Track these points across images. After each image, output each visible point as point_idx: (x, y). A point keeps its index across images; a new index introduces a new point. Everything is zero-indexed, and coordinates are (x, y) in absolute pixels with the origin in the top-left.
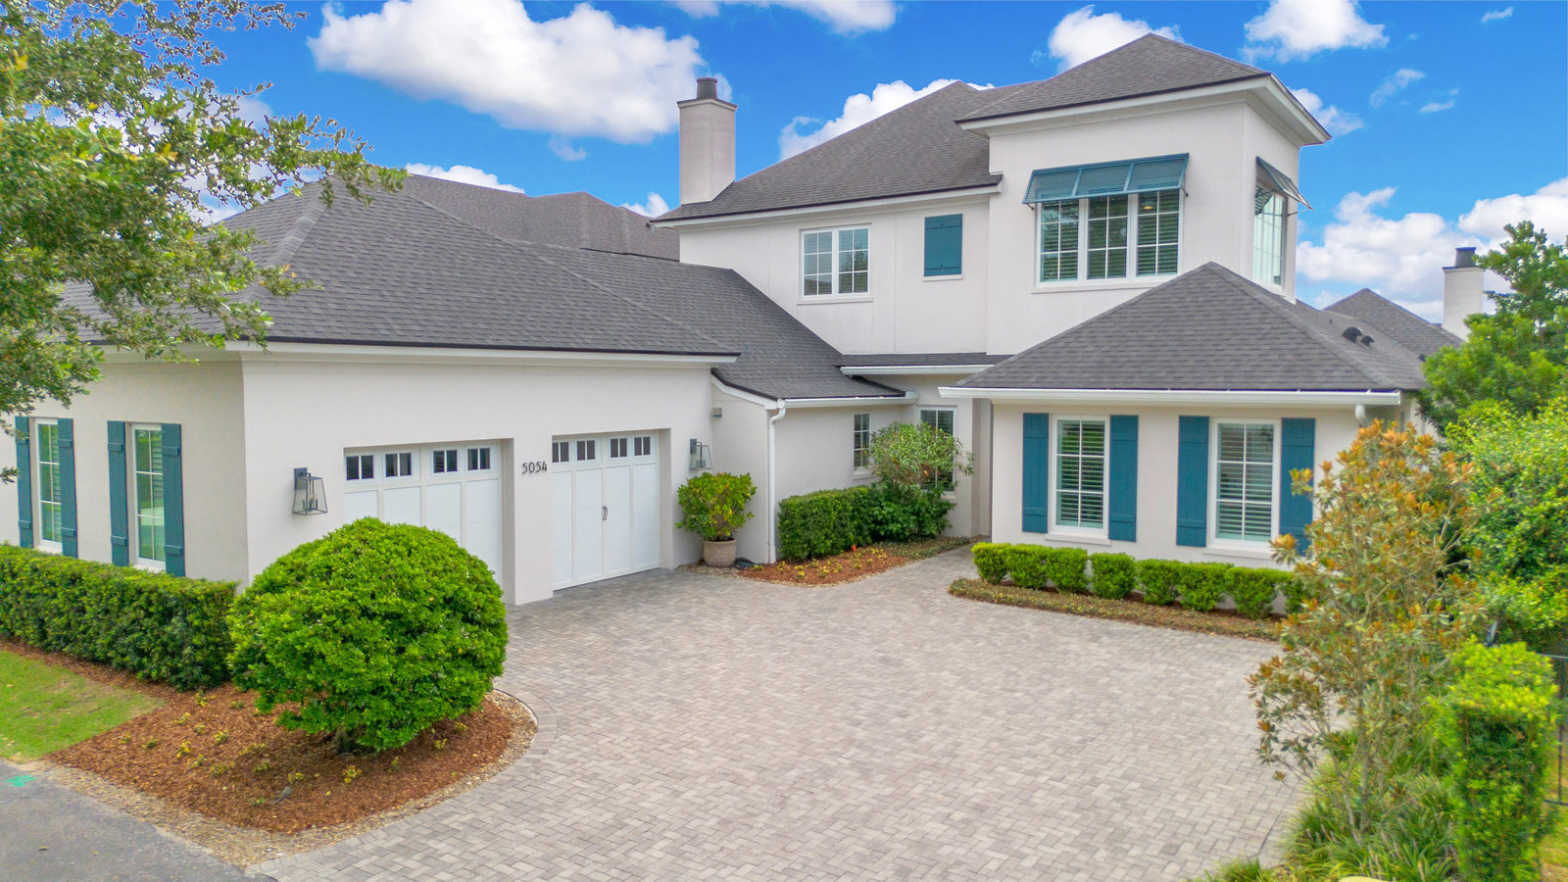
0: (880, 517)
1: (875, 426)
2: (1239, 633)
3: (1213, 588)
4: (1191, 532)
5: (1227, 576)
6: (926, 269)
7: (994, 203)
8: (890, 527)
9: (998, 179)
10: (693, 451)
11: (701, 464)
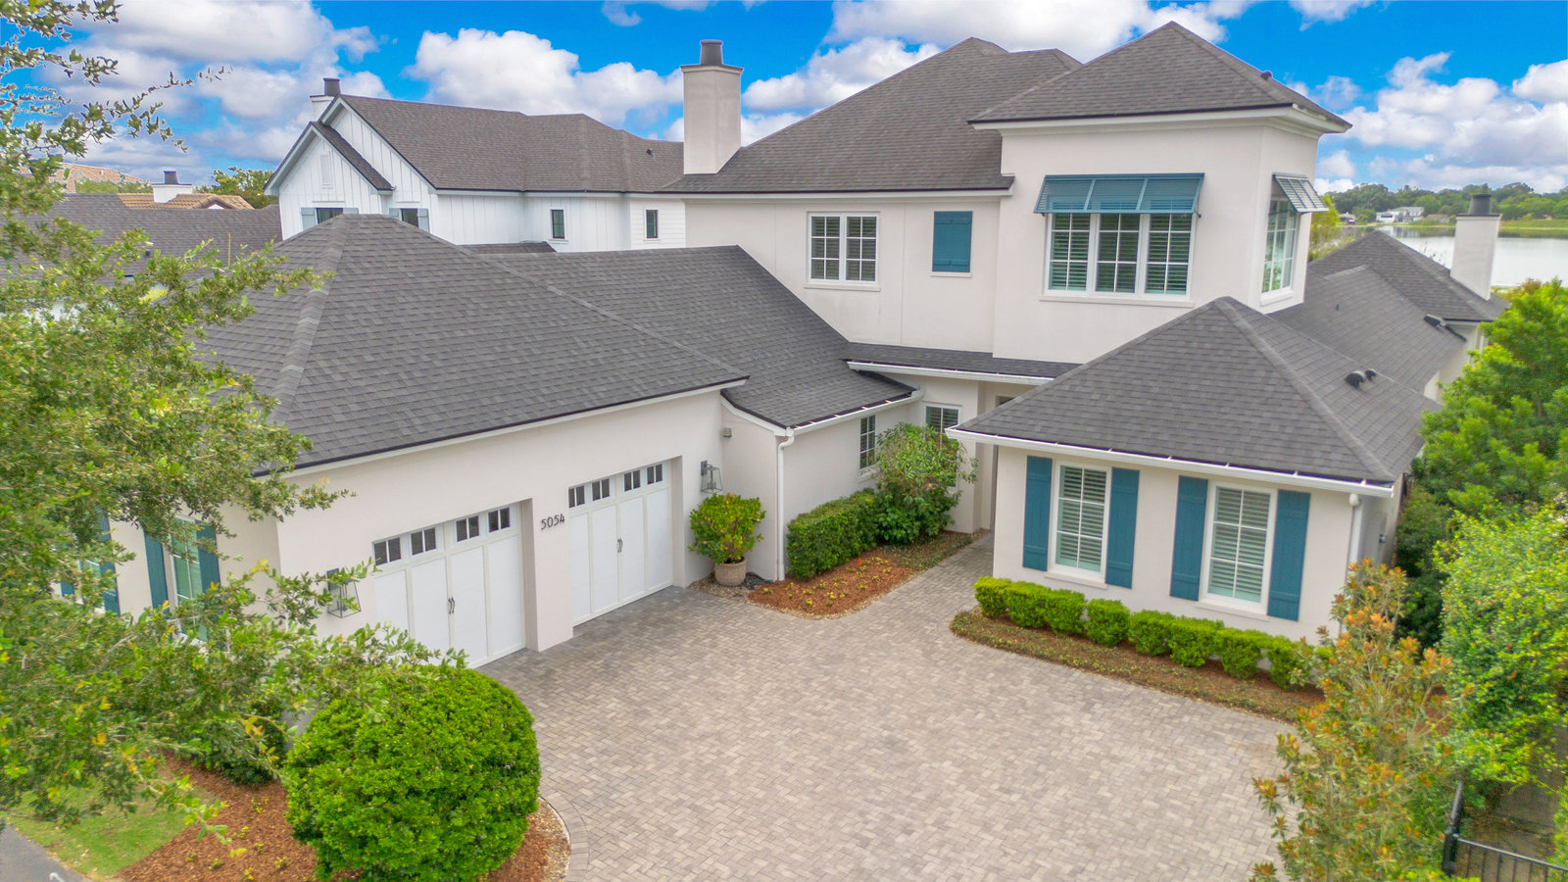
0: (884, 525)
1: (881, 428)
2: (1224, 702)
3: (1202, 648)
4: (1185, 585)
5: (1216, 640)
6: (934, 265)
7: (1004, 206)
8: (895, 533)
9: (1011, 180)
10: (703, 473)
11: (712, 486)
